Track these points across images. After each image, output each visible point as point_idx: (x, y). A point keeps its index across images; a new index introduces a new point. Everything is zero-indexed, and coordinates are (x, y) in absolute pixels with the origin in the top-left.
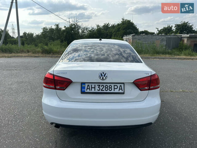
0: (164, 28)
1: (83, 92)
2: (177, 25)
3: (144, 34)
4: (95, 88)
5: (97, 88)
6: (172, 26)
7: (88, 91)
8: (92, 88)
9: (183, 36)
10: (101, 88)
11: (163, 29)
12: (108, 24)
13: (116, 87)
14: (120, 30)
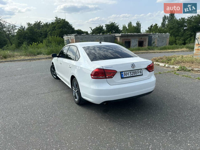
0: (97, 27)
1: (122, 78)
2: (107, 25)
3: (85, 34)
4: (128, 74)
5: (130, 74)
6: (103, 26)
7: (125, 76)
8: (127, 74)
9: (116, 35)
10: (132, 73)
11: (96, 29)
12: (40, 22)
13: (138, 72)
14: (56, 28)
